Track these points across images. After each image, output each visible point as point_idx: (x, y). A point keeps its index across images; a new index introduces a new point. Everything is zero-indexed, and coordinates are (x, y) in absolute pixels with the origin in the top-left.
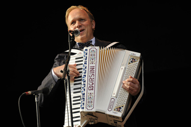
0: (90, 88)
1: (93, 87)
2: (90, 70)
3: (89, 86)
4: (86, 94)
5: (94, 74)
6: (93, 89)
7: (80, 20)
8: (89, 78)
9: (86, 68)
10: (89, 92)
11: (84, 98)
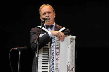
0: (57, 60)
1: (58, 59)
2: (56, 49)
3: (56, 59)
4: (54, 63)
5: (59, 52)
6: (58, 61)
7: (49, 13)
8: (56, 54)
9: (54, 48)
10: (56, 62)
11: (53, 66)
